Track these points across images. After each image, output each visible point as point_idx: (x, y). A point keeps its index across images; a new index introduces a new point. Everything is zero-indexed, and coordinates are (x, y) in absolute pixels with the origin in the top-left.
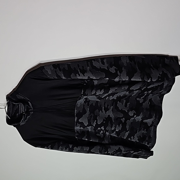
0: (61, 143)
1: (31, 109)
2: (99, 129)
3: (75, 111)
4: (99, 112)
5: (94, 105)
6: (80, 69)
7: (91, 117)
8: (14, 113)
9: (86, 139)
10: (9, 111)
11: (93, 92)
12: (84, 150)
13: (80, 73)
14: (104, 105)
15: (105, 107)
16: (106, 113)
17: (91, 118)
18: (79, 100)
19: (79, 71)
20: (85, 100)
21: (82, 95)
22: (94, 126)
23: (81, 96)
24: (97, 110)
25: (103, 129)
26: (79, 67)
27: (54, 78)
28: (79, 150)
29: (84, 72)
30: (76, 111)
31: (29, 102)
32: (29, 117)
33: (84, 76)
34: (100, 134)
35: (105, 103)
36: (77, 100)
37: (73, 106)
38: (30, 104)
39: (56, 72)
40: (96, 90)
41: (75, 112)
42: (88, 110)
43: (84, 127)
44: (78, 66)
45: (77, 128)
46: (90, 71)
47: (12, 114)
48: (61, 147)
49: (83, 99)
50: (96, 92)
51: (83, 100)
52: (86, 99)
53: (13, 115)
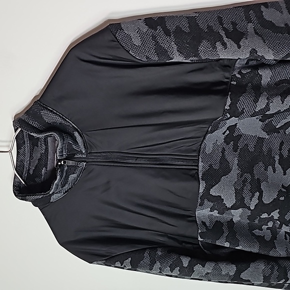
0: (160, 253)
1: (81, 153)
2: (265, 216)
3: (198, 166)
4: (266, 169)
5: (252, 150)
6: (224, 29)
7: (244, 182)
8: (36, 167)
9: (227, 245)
10: (22, 161)
11: (261, 104)
12: (223, 273)
13: (225, 39)
14: (280, 149)
15: (281, 156)
16: (285, 174)
17: (244, 185)
18: (212, 132)
19: (223, 33)
20: (228, 132)
21: (225, 111)
22: (252, 208)
23: (224, 115)
24: (261, 164)
25: (276, 218)
26: (222, 24)
27: (147, 58)
28: (208, 273)
29: (237, 36)
30: (201, 164)
31: (76, 134)
32: (75, 175)
33: (239, 47)
34: (262, 230)
35: (282, 144)
36: (207, 133)
37: (195, 151)
38: (79, 139)
39: (154, 37)
40: (268, 99)
41: (200, 169)
42: (236, 162)
43: (223, 209)
44: (220, 20)
45: (204, 213)
46: (257, 33)
47: (29, 170)
48: (158, 265)
49: (225, 128)
50: (268, 104)
51: (224, 134)
52: (232, 128)
53: (31, 172)
